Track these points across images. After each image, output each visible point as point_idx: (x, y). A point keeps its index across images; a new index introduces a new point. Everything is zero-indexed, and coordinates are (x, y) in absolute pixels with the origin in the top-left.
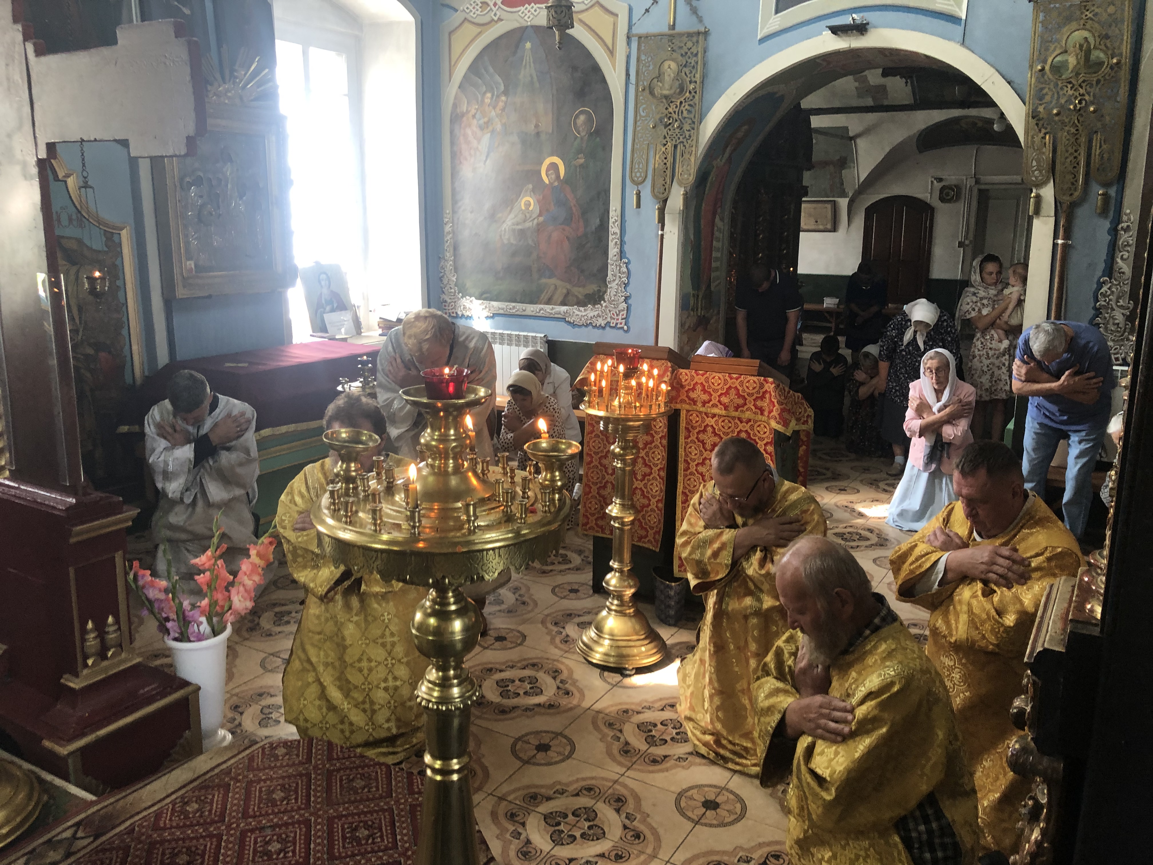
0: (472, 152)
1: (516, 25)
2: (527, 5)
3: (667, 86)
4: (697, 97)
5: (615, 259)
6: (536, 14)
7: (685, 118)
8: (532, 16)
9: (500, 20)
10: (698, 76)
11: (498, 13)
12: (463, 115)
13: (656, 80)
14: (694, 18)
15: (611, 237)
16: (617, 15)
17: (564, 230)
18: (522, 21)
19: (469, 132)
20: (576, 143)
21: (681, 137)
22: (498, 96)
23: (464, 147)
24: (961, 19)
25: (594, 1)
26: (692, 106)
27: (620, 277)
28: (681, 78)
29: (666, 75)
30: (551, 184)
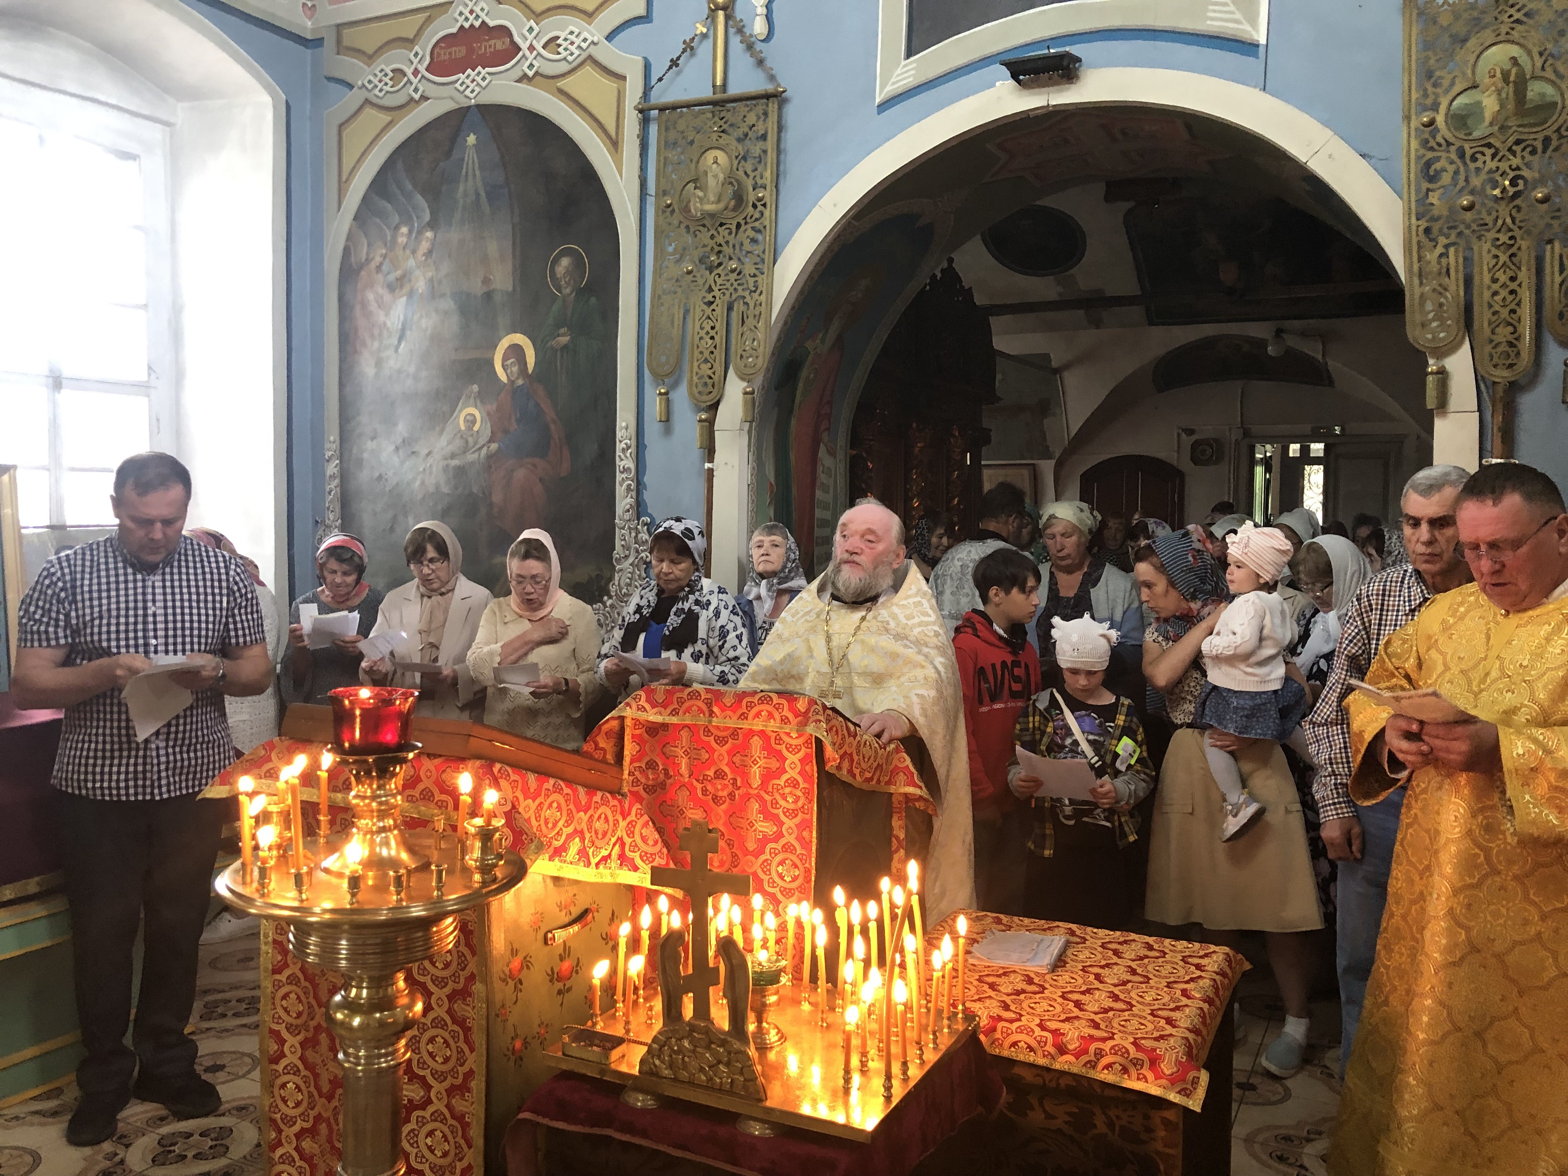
0: (376, 332)
1: (450, 106)
2: (469, 71)
3: (712, 198)
4: (767, 213)
5: (627, 516)
6: (484, 84)
7: (748, 252)
8: (477, 89)
9: (424, 98)
10: (768, 174)
11: (421, 89)
12: (361, 267)
13: (691, 186)
14: (757, 72)
15: (619, 477)
16: (623, 78)
17: (535, 466)
18: (460, 97)
19: (370, 296)
20: (555, 308)
21: (740, 288)
22: (420, 232)
23: (361, 322)
24: (1257, 46)
25: (584, 55)
26: (759, 231)
27: (637, 551)
28: (737, 181)
29: (710, 175)
30: (512, 382)
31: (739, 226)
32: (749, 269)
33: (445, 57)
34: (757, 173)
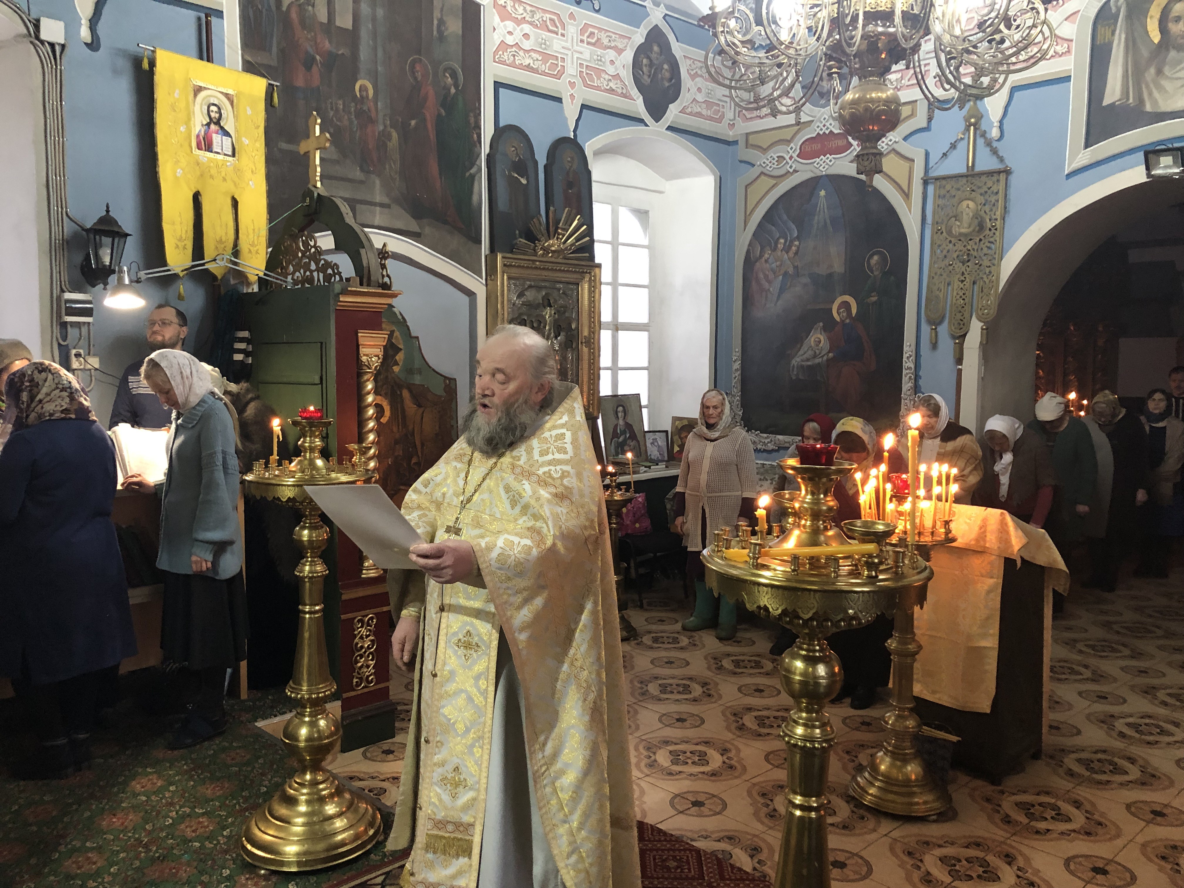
0: (764, 294)
1: (811, 175)
2: (822, 157)
3: (966, 225)
4: (997, 233)
5: (908, 394)
6: (830, 164)
7: (985, 255)
8: (827, 167)
9: (795, 171)
10: (998, 213)
11: (794, 166)
12: (756, 260)
13: (953, 219)
14: (995, 159)
15: (905, 372)
16: (914, 161)
17: (855, 366)
18: (817, 171)
19: (761, 276)
20: (869, 282)
21: (981, 273)
22: (792, 242)
23: (756, 289)
25: (890, 148)
26: (992, 243)
28: (981, 217)
29: (964, 213)
30: (842, 321)
31: (981, 240)
32: (986, 263)
33: (808, 149)
34: (993, 213)
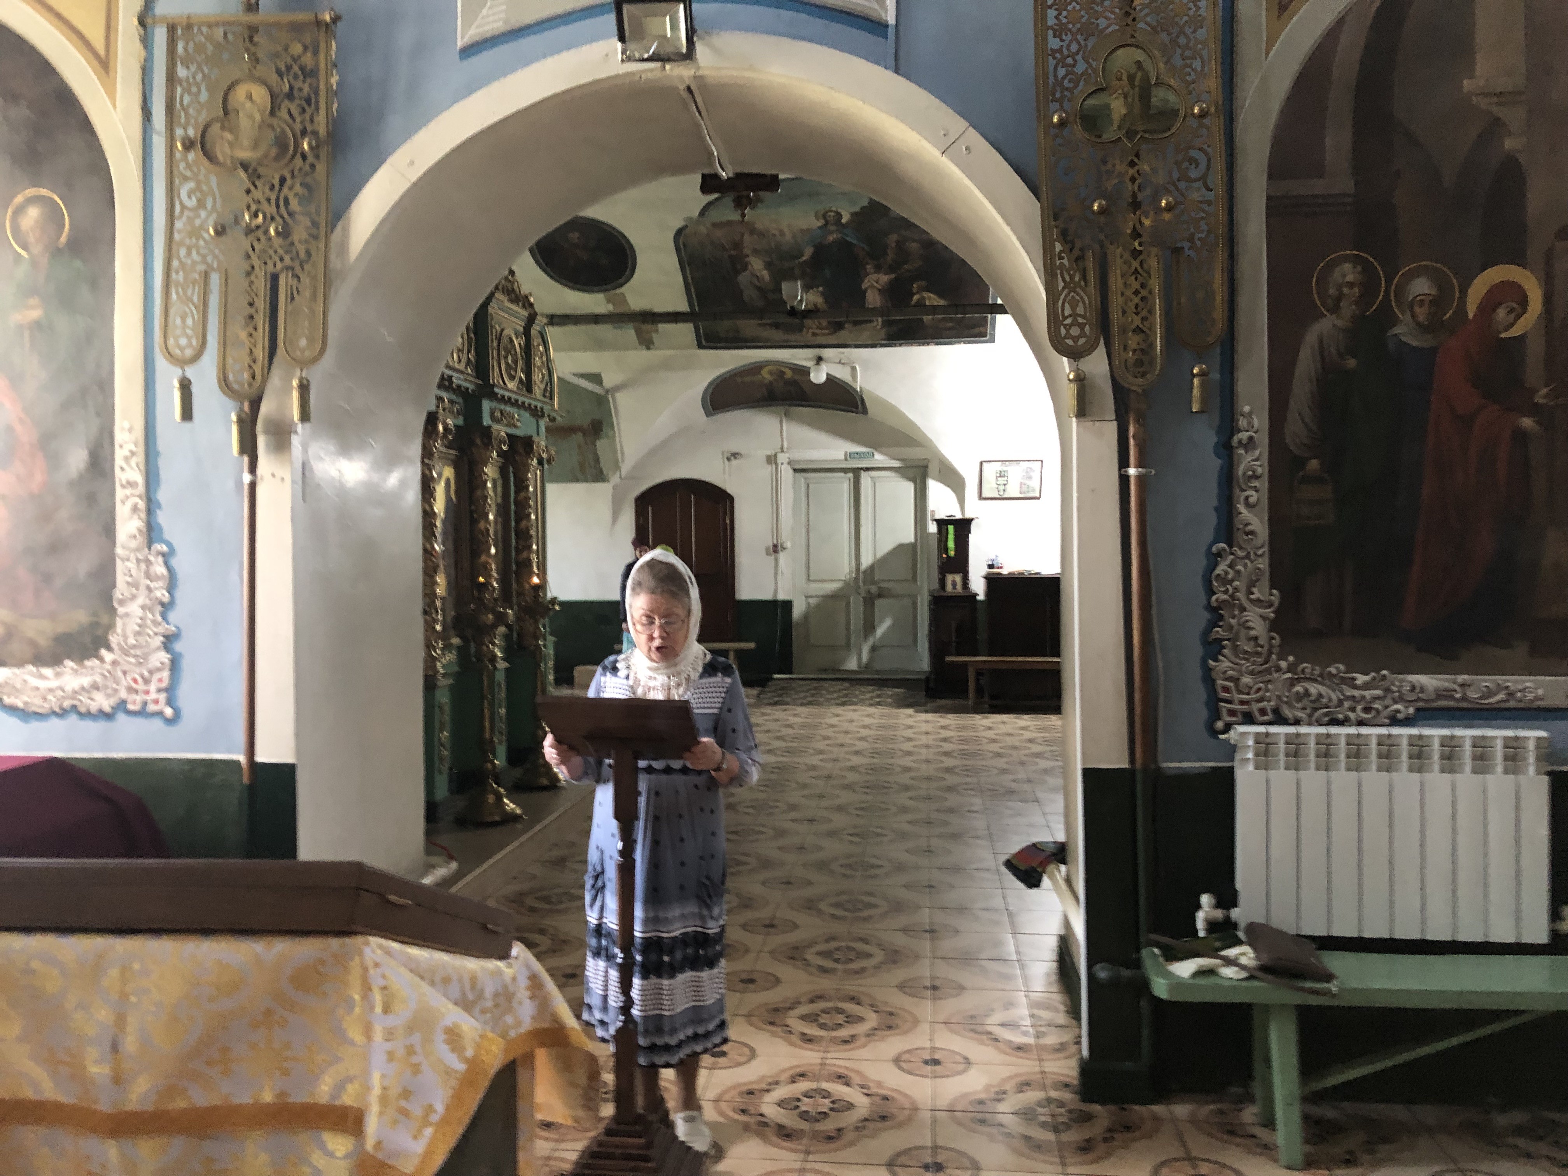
3: (246, 142)
5: (134, 544)
13: (217, 125)
20: (19, 272)
21: (288, 257)
24: (886, 26)
26: (310, 189)
27: (149, 588)
28: (280, 124)
29: (241, 114)
31: (283, 180)
32: (299, 234)
34: (307, 116)
